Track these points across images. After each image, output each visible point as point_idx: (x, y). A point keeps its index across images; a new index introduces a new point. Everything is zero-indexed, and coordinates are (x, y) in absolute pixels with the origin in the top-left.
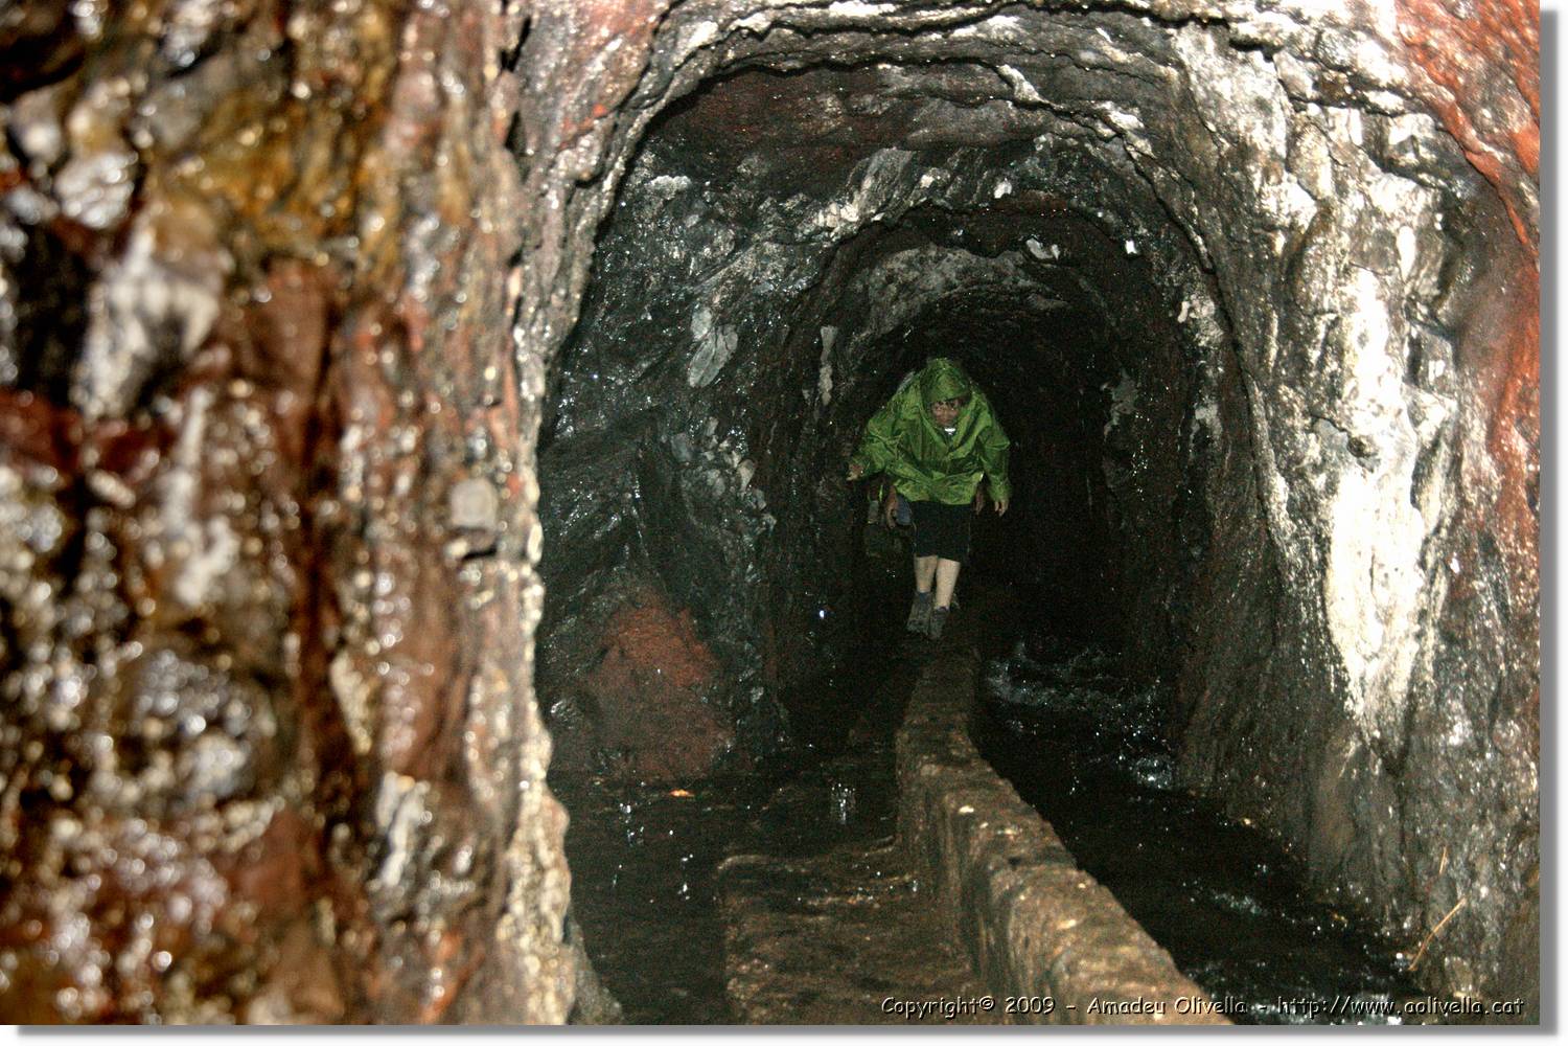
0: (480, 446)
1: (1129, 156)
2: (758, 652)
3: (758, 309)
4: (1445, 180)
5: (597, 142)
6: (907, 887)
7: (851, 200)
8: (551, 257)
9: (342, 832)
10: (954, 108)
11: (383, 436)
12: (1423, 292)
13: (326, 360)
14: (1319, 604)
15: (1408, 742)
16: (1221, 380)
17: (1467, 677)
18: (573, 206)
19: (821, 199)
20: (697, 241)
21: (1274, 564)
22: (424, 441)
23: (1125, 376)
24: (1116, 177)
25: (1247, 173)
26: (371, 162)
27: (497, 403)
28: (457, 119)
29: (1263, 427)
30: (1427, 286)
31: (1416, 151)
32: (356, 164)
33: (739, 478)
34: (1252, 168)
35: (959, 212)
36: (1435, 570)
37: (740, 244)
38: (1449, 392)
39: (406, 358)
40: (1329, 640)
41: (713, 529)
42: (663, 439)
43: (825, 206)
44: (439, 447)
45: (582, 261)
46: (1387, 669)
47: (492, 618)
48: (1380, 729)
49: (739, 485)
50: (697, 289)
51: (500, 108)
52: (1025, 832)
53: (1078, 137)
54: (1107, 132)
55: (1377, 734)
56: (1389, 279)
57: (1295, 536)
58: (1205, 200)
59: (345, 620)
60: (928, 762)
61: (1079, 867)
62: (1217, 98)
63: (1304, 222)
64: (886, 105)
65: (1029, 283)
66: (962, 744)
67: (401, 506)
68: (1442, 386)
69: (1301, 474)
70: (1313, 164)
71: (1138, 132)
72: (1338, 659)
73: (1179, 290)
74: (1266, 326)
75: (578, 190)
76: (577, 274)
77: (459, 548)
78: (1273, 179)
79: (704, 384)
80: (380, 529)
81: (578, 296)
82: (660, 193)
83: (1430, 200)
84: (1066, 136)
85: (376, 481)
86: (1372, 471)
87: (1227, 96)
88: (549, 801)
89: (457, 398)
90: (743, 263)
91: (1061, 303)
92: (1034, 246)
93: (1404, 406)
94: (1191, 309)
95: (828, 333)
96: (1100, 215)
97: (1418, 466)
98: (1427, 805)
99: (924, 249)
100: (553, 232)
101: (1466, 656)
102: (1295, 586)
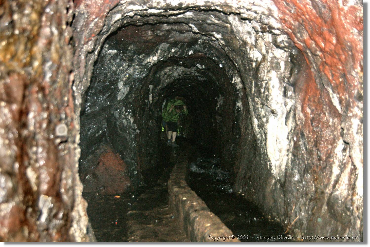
0: (63, 116)
1: (219, 44)
2: (136, 162)
3: (134, 81)
4: (290, 50)
5: (93, 43)
6: (172, 217)
7: (155, 55)
8: (83, 70)
9: (30, 210)
10: (179, 34)
11: (39, 114)
12: (286, 76)
13: (24, 97)
14: (265, 148)
15: (285, 180)
16: (242, 96)
17: (298, 165)
18: (88, 58)
19: (148, 55)
20: (119, 66)
21: (255, 139)
22: (49, 116)
23: (221, 96)
24: (217, 49)
25: (246, 49)
26: (35, 49)
27: (68, 106)
28: (56, 38)
29: (251, 107)
30: (287, 74)
31: (284, 43)
32: (31, 50)
33: (130, 122)
34: (247, 47)
35: (181, 58)
36: (291, 140)
37: (129, 66)
38: (293, 99)
39: (44, 96)
40: (268, 157)
41: (124, 133)
42: (112, 112)
43: (149, 57)
44: (53, 117)
45: (90, 71)
46: (280, 163)
47: (67, 157)
48: (279, 177)
49: (130, 123)
50: (119, 77)
51: (67, 35)
52: (198, 203)
53: (208, 40)
54: (214, 39)
55: (279, 178)
56: (279, 73)
57: (259, 133)
58: (237, 55)
59: (30, 159)
60: (175, 188)
61: (211, 211)
62: (238, 31)
63: (259, 60)
64: (163, 33)
65: (198, 74)
66: (184, 183)
67: (44, 131)
68: (291, 97)
69: (260, 118)
70: (261, 46)
71: (221, 39)
72: (270, 161)
73: (232, 76)
74: (251, 84)
75: (89, 54)
76: (89, 74)
77: (58, 141)
78: (252, 50)
79: (121, 99)
80: (39, 137)
81: (90, 79)
82: (110, 54)
83: (287, 55)
84: (205, 40)
85: (38, 125)
86: (276, 117)
87: (241, 31)
88: (83, 200)
89: (57, 105)
90: (130, 71)
91: (205, 79)
92: (199, 66)
93: (283, 102)
94: (235, 80)
95: (151, 87)
96: (213, 58)
97: (287, 116)
98: (290, 194)
99: (173, 66)
100: (83, 64)
101: (298, 159)
102: (260, 144)
